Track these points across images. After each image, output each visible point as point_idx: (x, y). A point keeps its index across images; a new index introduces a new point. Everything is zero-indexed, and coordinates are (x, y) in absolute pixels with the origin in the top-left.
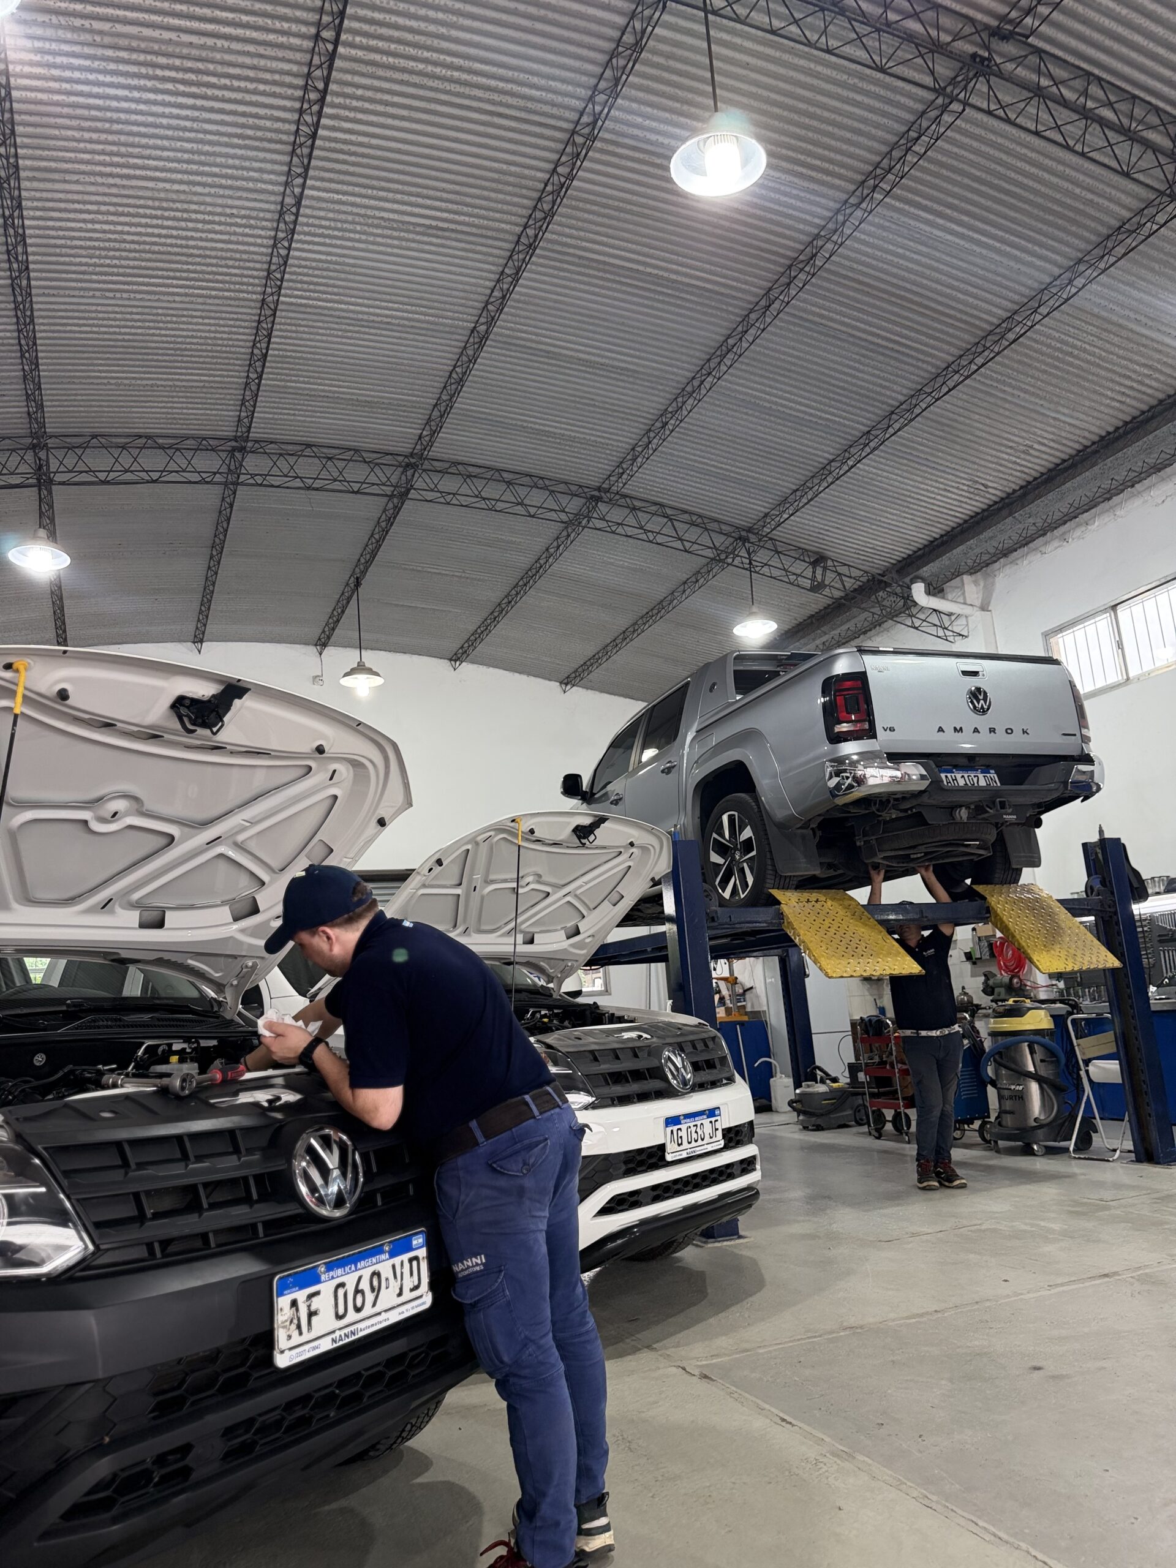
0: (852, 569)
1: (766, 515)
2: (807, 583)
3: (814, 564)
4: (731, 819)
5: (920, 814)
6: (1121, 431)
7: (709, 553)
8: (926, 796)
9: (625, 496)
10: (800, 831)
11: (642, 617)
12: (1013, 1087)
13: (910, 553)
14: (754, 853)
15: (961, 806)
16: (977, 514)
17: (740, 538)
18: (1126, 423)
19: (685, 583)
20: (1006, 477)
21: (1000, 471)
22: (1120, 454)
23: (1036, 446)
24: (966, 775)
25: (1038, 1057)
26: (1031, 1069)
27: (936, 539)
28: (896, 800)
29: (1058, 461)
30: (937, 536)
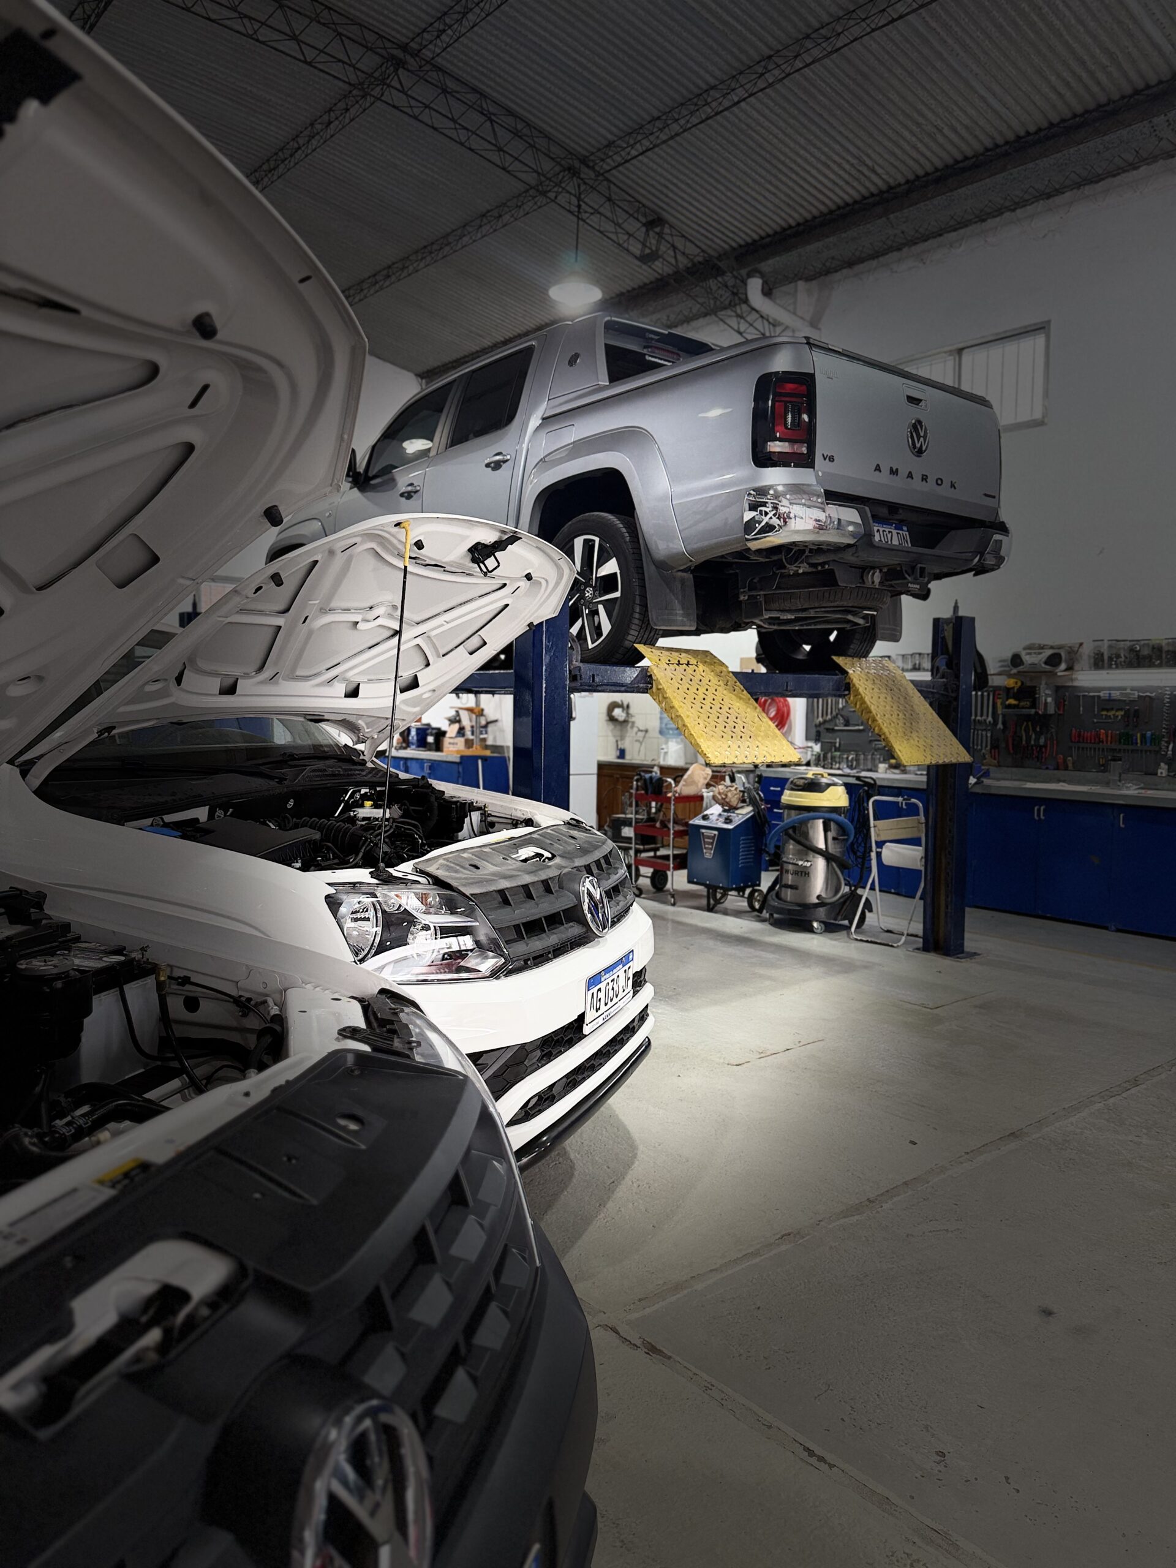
0: (688, 244)
1: (610, 144)
2: (636, 248)
3: (650, 225)
4: (588, 546)
5: (832, 572)
6: (1042, 134)
7: (531, 178)
8: (852, 550)
9: (439, 69)
10: (680, 574)
11: (416, 252)
12: (800, 863)
13: (756, 237)
14: (617, 594)
15: (873, 568)
16: (847, 205)
17: (569, 169)
18: (1052, 125)
19: (484, 215)
20: (897, 163)
21: (894, 154)
22: (1031, 165)
23: (946, 131)
24: (881, 529)
25: (830, 835)
26: (821, 845)
27: (790, 227)
28: (811, 551)
29: (959, 157)
30: (793, 223)
